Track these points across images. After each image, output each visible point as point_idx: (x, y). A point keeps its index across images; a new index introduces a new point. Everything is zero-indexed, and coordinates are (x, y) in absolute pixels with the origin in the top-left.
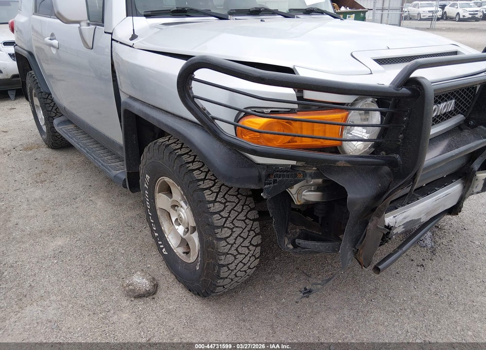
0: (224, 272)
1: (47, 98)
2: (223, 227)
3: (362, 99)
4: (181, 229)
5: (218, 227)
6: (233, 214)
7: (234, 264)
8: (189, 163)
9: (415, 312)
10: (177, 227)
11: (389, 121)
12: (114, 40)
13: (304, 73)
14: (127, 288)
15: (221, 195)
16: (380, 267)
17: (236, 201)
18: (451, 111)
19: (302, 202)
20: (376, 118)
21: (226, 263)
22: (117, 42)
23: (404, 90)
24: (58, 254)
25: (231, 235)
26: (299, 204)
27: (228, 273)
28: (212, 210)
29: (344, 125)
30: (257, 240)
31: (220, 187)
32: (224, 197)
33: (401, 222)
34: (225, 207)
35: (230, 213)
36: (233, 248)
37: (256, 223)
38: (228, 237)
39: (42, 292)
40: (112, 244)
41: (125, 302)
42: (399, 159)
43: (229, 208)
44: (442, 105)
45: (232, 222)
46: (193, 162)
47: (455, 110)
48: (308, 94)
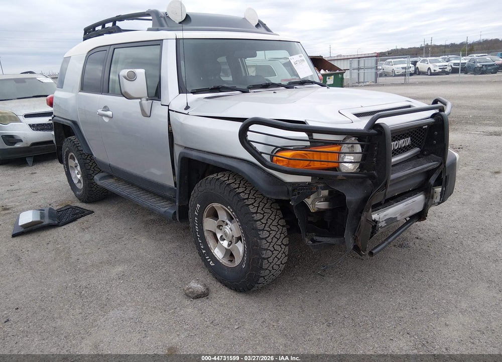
0: (265, 264)
1: (86, 159)
2: (263, 230)
3: (348, 138)
4: (225, 244)
5: (260, 230)
6: (270, 222)
7: (271, 258)
8: (236, 188)
9: (404, 292)
10: (221, 242)
11: (367, 150)
12: (171, 110)
13: (312, 123)
14: (187, 291)
15: (260, 208)
16: (374, 252)
17: (271, 212)
18: (409, 145)
19: (316, 210)
20: (358, 148)
21: (267, 257)
22: (173, 111)
23: (373, 131)
24: (122, 276)
25: (269, 236)
26: (314, 211)
27: (267, 265)
28: (255, 218)
29: (339, 153)
30: (286, 241)
31: (259, 203)
32: (262, 209)
33: (383, 218)
34: (264, 216)
35: (267, 220)
36: (271, 246)
37: (284, 228)
38: (267, 238)
39: (118, 301)
40: (163, 267)
41: (187, 302)
42: (375, 174)
43: (266, 217)
44: (402, 141)
45: (269, 227)
46: (238, 188)
47: (412, 144)
48: (316, 136)
